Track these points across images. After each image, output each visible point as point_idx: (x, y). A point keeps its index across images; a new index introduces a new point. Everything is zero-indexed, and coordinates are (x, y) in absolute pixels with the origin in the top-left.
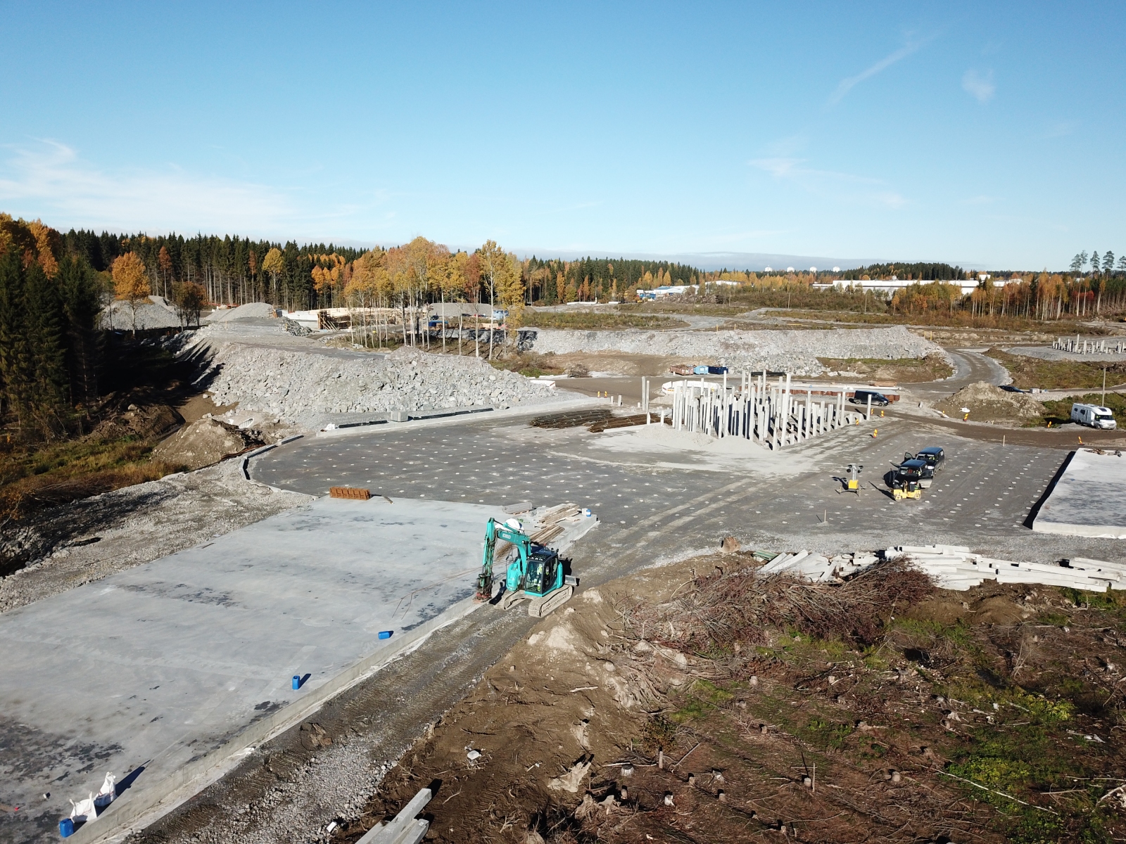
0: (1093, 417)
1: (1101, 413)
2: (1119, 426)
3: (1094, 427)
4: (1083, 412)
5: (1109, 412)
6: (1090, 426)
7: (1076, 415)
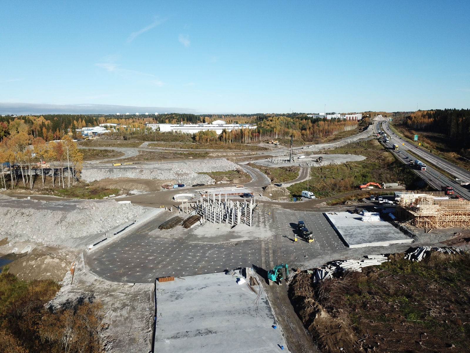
0: (309, 196)
1: (311, 194)
2: (316, 197)
3: (310, 198)
4: (306, 194)
5: (313, 194)
6: (308, 198)
7: (304, 195)
